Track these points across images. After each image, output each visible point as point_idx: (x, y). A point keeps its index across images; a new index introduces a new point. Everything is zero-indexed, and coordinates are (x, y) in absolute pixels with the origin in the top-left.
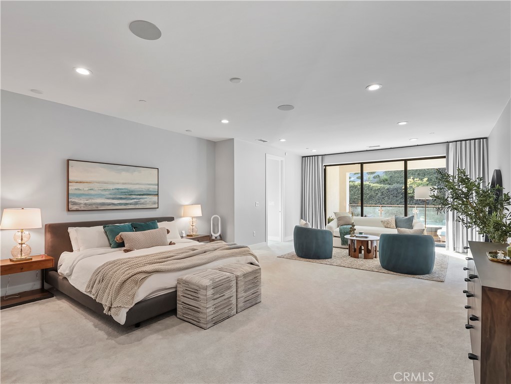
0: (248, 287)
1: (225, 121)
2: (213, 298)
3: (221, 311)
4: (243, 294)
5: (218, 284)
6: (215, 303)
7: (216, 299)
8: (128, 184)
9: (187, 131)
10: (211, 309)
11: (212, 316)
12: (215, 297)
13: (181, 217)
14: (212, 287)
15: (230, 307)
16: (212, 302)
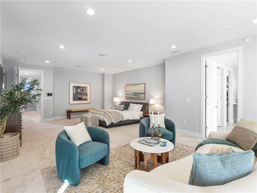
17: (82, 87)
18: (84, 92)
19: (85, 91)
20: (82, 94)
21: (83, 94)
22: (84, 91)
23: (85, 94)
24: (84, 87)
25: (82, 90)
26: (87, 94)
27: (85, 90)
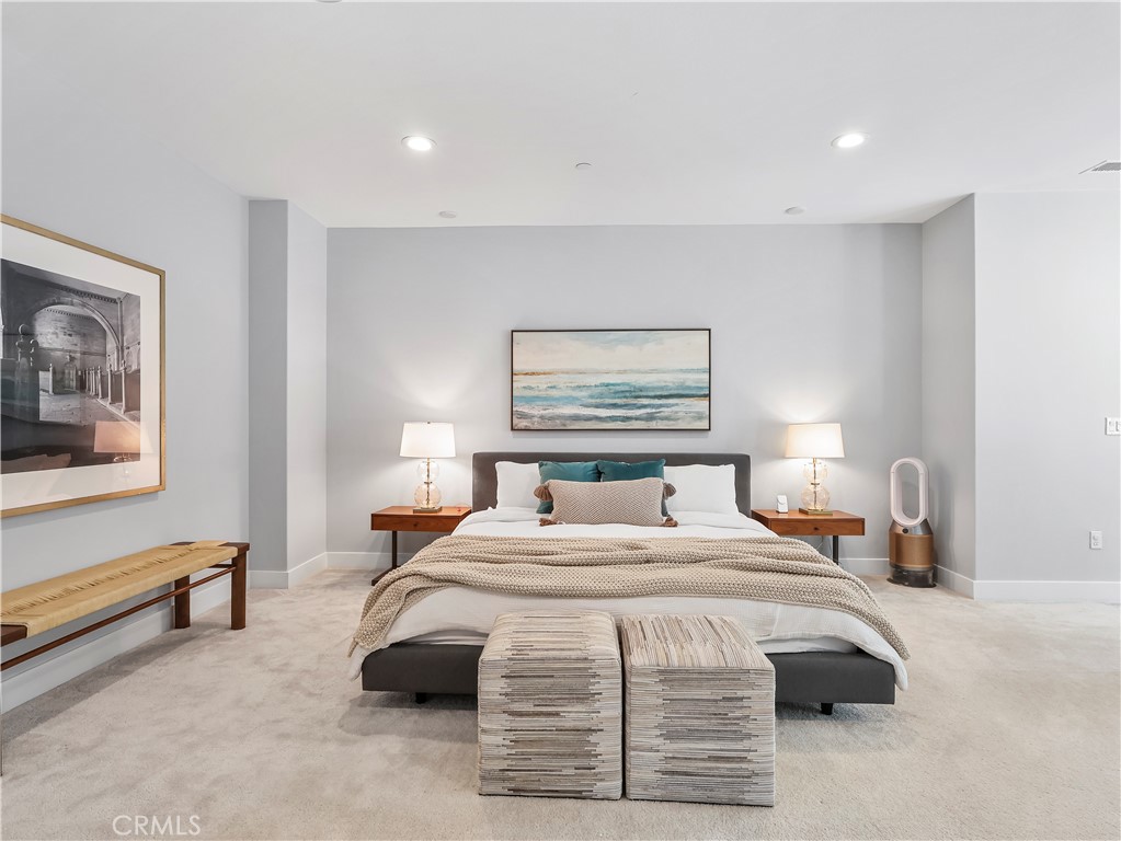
0: (690, 722)
1: (851, 140)
2: (505, 707)
3: (545, 763)
4: (660, 741)
5: (530, 669)
6: (514, 725)
7: (521, 714)
8: (632, 371)
9: (787, 211)
10: (499, 740)
11: (504, 765)
12: (516, 707)
13: (783, 457)
14: (505, 671)
15: (584, 762)
16: (504, 721)
17: (84, 293)
18: (112, 363)
19: (121, 349)
20: (82, 385)
21: (93, 381)
22: (111, 345)
23: (116, 377)
24: (108, 300)
25: (83, 327)
26: (134, 378)
27: (119, 332)
